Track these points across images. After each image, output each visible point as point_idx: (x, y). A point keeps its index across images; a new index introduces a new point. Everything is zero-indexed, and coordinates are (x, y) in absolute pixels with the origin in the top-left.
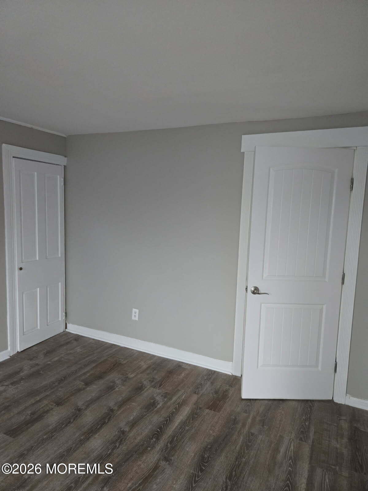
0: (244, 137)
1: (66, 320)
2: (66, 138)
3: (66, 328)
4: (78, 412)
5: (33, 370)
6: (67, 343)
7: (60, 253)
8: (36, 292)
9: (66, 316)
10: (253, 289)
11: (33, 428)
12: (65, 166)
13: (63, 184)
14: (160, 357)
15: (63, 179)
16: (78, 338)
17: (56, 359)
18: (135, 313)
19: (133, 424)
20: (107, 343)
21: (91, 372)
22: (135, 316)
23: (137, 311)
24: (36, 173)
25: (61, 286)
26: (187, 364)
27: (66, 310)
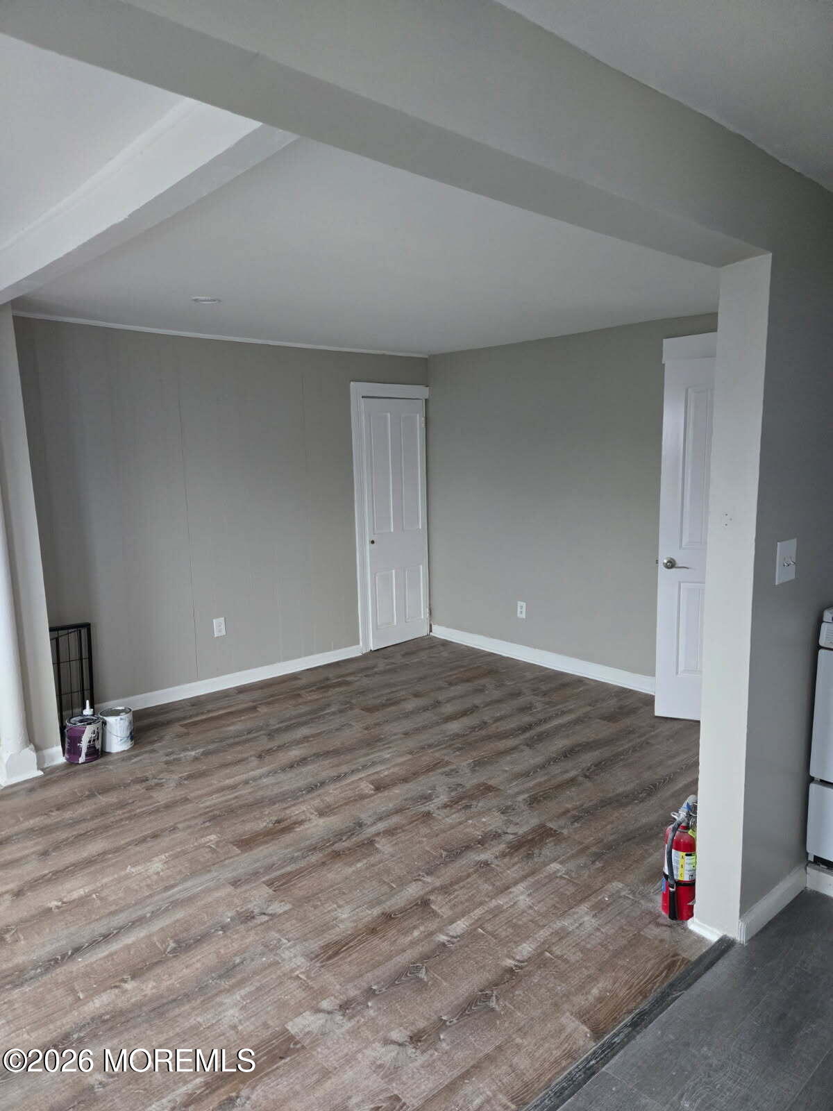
0: (665, 341)
1: (430, 620)
2: (426, 359)
3: (431, 631)
4: (438, 704)
5: (388, 667)
6: (432, 647)
7: (421, 524)
8: (392, 573)
9: (430, 613)
10: (665, 561)
11: (389, 709)
12: (426, 400)
13: (423, 425)
14: (553, 670)
15: (423, 419)
16: (445, 644)
17: (416, 660)
18: (522, 607)
19: (498, 720)
20: (484, 651)
21: (458, 676)
22: (521, 612)
23: (524, 604)
24: (389, 415)
25: (423, 570)
26: (592, 680)
27: (430, 605)
